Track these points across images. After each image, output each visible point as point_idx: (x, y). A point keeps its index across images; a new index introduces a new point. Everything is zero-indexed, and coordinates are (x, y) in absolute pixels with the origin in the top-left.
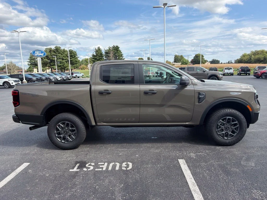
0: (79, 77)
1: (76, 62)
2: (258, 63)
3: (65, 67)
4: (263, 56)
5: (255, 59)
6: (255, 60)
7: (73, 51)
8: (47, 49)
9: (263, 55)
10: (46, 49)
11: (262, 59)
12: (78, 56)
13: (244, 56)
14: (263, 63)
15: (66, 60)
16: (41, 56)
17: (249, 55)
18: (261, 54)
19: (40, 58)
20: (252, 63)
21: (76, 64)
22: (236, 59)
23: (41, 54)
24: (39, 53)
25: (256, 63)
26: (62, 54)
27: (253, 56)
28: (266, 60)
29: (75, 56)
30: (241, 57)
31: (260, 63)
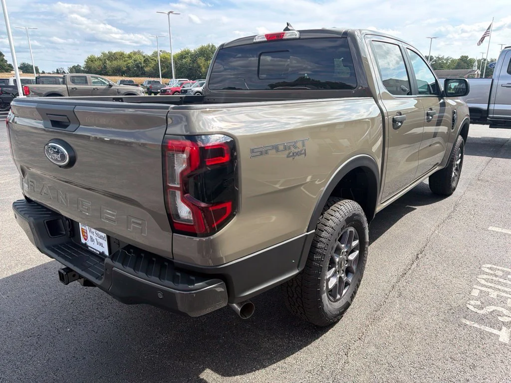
2: (119, 75)
4: (125, 63)
5: (113, 68)
6: (114, 70)
9: (125, 61)
11: (125, 69)
13: (92, 61)
14: (127, 76)
17: (99, 59)
18: (120, 59)
20: (109, 75)
22: (72, 67)
25: (116, 76)
27: (108, 62)
28: (130, 70)
30: (87, 62)
31: (122, 76)
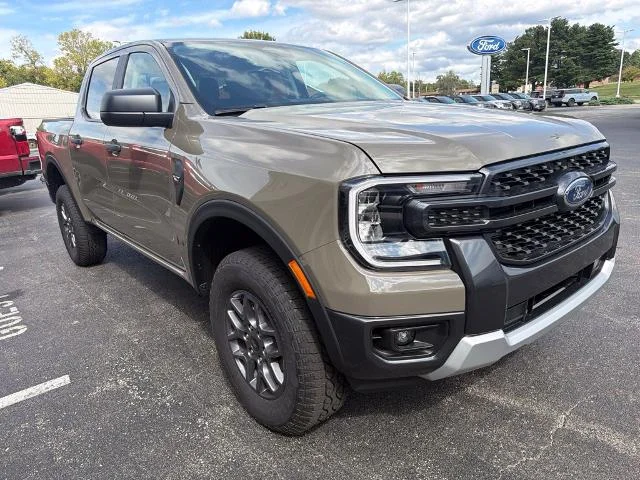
0: (580, 104)
1: (607, 58)
3: (571, 76)
7: (603, 26)
8: (530, 30)
10: (526, 31)
12: (615, 42)
15: (576, 55)
16: (492, 50)
19: (489, 57)
21: (604, 65)
23: (491, 47)
24: (489, 43)
26: (567, 42)
29: (605, 44)
